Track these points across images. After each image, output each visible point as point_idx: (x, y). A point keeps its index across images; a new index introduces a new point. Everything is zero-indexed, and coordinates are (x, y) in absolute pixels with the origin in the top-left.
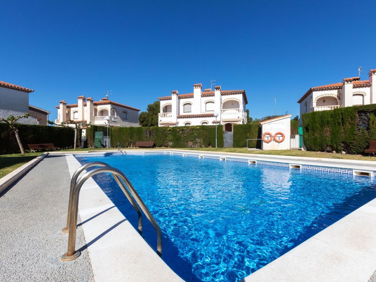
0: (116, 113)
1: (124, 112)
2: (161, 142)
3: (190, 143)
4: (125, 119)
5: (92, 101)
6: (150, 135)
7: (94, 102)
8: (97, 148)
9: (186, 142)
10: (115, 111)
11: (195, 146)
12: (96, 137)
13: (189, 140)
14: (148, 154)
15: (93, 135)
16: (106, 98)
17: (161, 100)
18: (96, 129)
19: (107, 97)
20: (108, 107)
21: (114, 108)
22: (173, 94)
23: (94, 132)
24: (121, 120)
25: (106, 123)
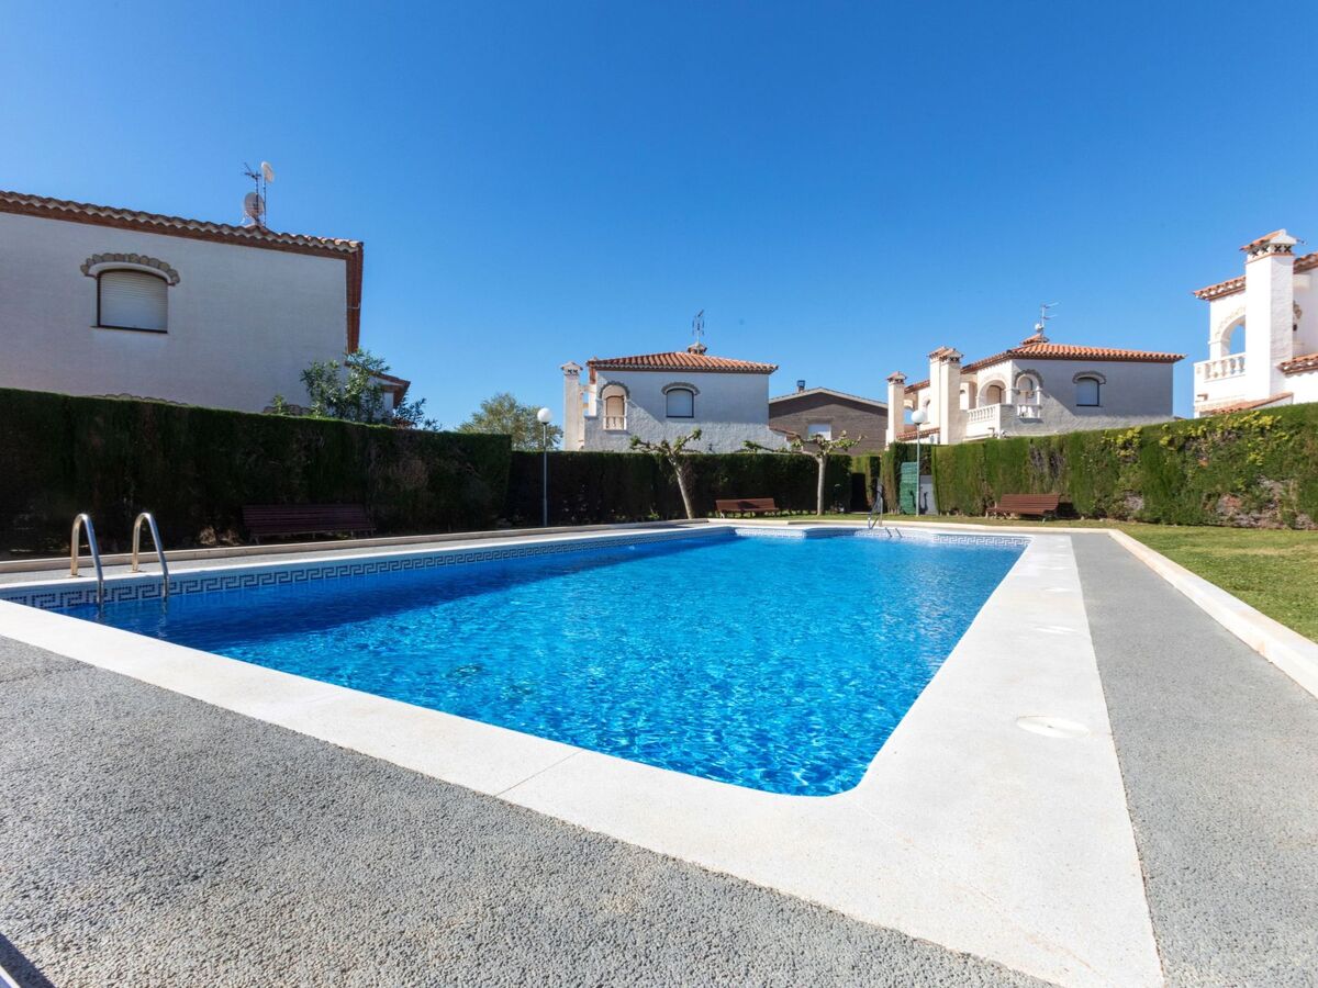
0: (1038, 388)
1: (1083, 378)
2: (1094, 498)
3: (1229, 505)
4: (1080, 407)
5: (957, 359)
6: (1053, 466)
7: (964, 362)
8: (905, 513)
9: (1209, 497)
10: (1035, 381)
11: (1257, 520)
12: (905, 479)
13: (1219, 487)
14: (951, 542)
15: (896, 473)
16: (1036, 336)
17: (1212, 298)
18: (905, 452)
19: (1040, 330)
20: (1005, 372)
21: (1028, 372)
22: (1255, 253)
23: (895, 464)
24: (1067, 412)
25: (993, 429)
